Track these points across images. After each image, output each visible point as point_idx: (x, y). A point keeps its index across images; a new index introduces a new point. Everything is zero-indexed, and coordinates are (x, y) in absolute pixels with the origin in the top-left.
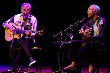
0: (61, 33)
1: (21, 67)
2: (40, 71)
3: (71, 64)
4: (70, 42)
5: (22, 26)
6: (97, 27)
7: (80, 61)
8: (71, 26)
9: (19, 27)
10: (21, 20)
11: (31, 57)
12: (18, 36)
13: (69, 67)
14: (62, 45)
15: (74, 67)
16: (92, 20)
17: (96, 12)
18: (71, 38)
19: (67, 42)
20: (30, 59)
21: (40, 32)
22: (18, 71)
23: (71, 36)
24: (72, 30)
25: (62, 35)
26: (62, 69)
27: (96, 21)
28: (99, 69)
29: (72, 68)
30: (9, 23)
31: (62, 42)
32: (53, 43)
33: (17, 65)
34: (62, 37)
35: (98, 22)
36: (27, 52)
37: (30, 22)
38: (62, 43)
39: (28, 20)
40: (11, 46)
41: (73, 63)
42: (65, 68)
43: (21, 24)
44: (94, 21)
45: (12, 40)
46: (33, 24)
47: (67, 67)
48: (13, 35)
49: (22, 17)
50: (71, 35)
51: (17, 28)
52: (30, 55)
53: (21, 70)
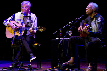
0: (60, 30)
1: (22, 63)
2: (40, 67)
3: (70, 59)
4: (69, 38)
5: (22, 24)
6: (95, 24)
7: (78, 56)
8: (70, 23)
9: (19, 25)
10: (22, 18)
11: (32, 53)
12: (19, 34)
13: (68, 63)
14: (61, 41)
15: (73, 63)
16: (90, 17)
17: (94, 10)
18: (70, 35)
19: (66, 39)
20: (30, 55)
21: (42, 29)
22: (19, 66)
23: (70, 33)
24: (70, 27)
25: (61, 32)
26: (61, 64)
27: (94, 18)
28: (97, 64)
29: (71, 63)
30: (10, 21)
31: (61, 38)
32: (53, 39)
33: (19, 61)
34: (61, 33)
35: (96, 20)
36: (28, 48)
37: (30, 19)
38: (61, 40)
39: (28, 18)
40: (13, 43)
41: (72, 58)
42: (64, 64)
43: (22, 22)
44: (92, 18)
45: (13, 38)
46: (33, 21)
47: (66, 63)
48: (14, 32)
49: (23, 15)
50: (70, 31)
51: (18, 26)
52: (31, 51)
53: (22, 66)
